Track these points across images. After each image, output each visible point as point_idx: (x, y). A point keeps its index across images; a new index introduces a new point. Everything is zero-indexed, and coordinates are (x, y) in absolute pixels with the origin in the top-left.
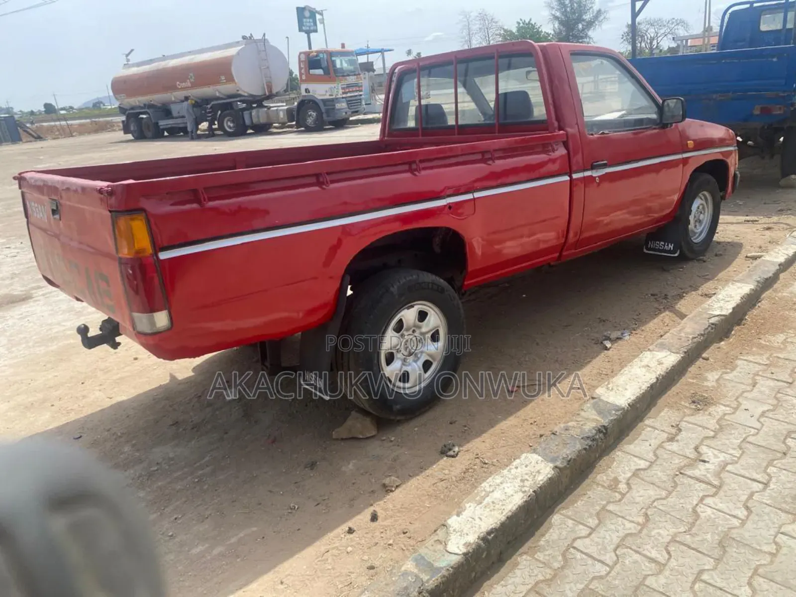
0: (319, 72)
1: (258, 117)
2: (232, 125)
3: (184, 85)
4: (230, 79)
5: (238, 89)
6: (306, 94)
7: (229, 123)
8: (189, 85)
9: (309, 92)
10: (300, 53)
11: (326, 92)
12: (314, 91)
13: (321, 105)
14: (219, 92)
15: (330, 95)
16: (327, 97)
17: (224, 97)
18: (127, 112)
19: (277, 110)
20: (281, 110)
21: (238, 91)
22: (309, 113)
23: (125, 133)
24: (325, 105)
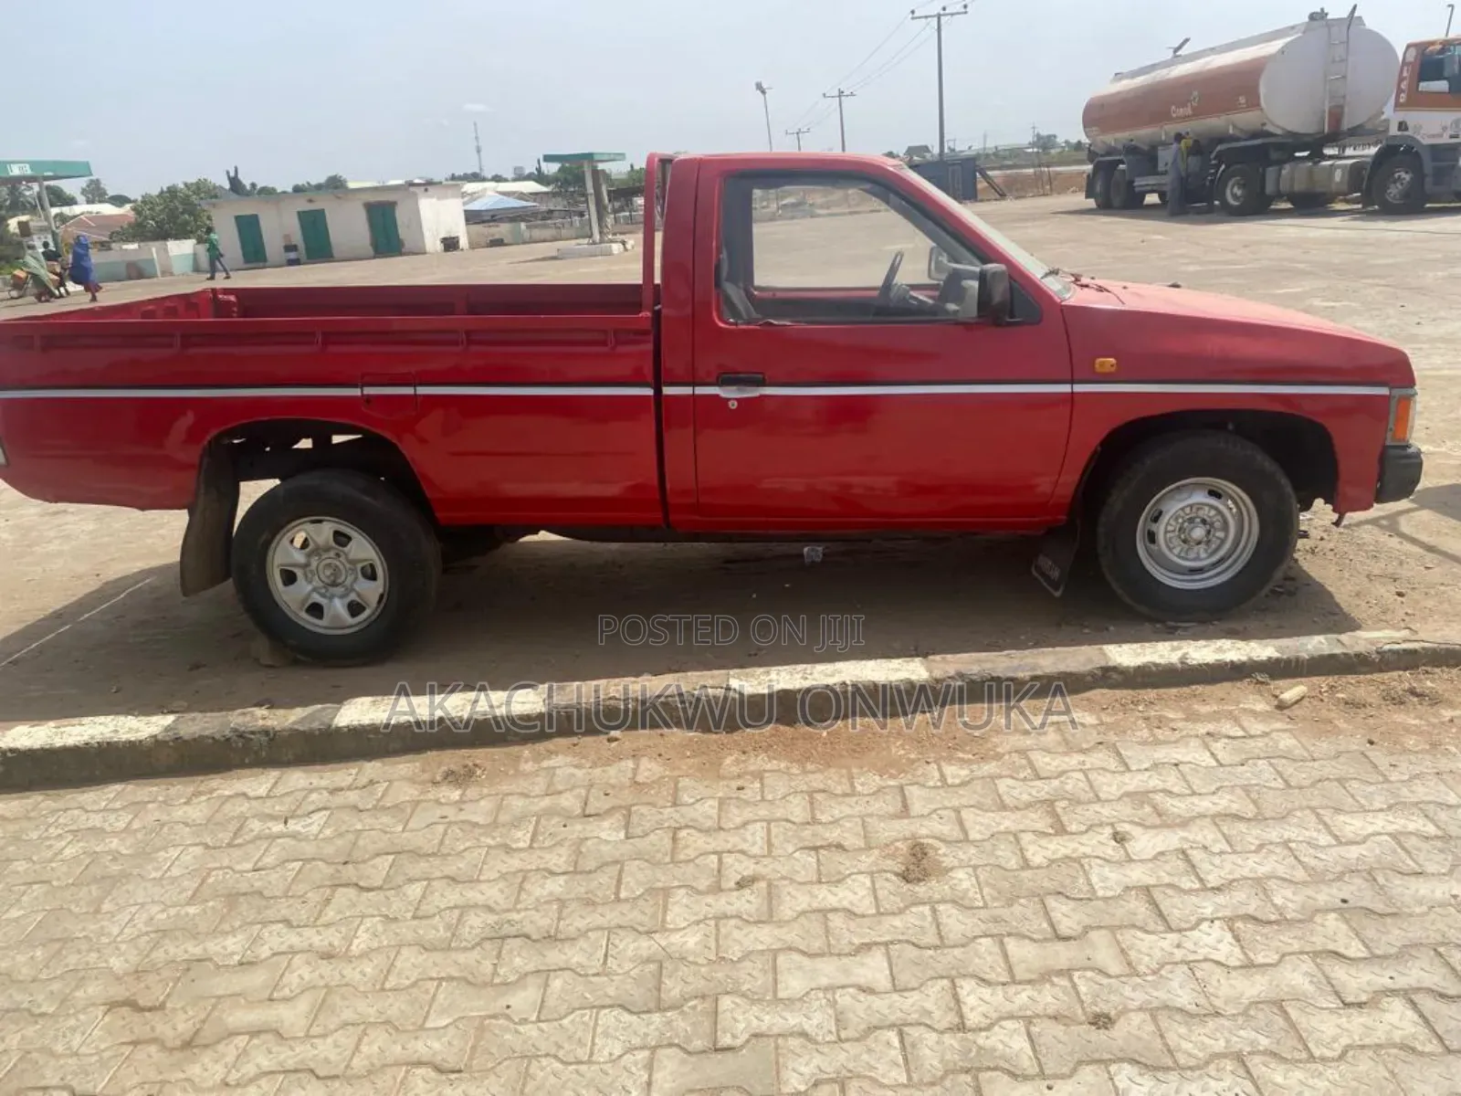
0: (1442, 85)
1: (1292, 179)
2: (1238, 192)
3: (1181, 111)
4: (1254, 103)
5: (1265, 121)
6: (1399, 133)
7: (1236, 190)
8: (1189, 111)
9: (1406, 129)
10: (1409, 46)
11: (1445, 129)
12: (1418, 128)
13: (1426, 158)
14: (1235, 127)
15: (1451, 137)
16: (1445, 140)
17: (1243, 136)
18: (1096, 160)
19: (1331, 165)
20: (1339, 166)
21: (1264, 124)
22: (1396, 175)
23: (1087, 197)
24: (1434, 159)
